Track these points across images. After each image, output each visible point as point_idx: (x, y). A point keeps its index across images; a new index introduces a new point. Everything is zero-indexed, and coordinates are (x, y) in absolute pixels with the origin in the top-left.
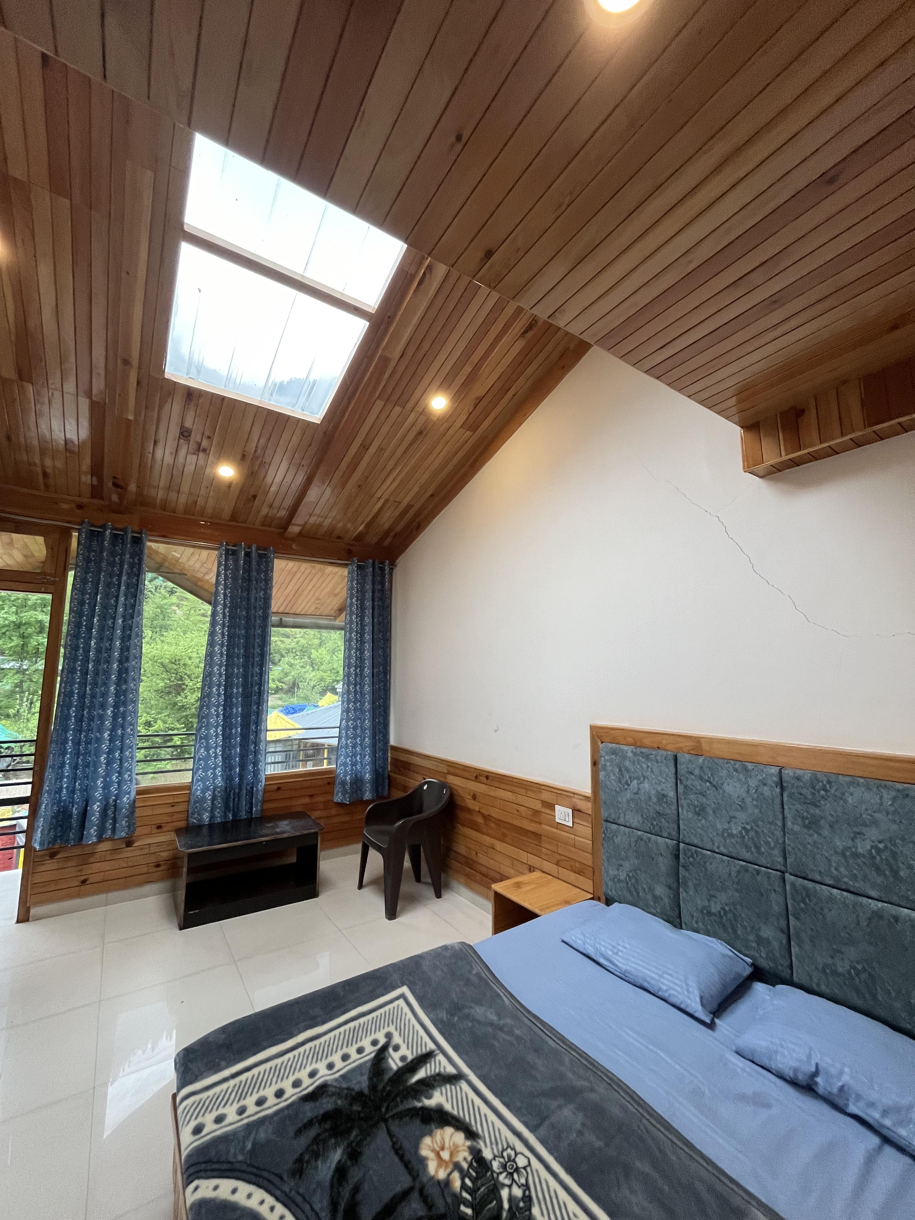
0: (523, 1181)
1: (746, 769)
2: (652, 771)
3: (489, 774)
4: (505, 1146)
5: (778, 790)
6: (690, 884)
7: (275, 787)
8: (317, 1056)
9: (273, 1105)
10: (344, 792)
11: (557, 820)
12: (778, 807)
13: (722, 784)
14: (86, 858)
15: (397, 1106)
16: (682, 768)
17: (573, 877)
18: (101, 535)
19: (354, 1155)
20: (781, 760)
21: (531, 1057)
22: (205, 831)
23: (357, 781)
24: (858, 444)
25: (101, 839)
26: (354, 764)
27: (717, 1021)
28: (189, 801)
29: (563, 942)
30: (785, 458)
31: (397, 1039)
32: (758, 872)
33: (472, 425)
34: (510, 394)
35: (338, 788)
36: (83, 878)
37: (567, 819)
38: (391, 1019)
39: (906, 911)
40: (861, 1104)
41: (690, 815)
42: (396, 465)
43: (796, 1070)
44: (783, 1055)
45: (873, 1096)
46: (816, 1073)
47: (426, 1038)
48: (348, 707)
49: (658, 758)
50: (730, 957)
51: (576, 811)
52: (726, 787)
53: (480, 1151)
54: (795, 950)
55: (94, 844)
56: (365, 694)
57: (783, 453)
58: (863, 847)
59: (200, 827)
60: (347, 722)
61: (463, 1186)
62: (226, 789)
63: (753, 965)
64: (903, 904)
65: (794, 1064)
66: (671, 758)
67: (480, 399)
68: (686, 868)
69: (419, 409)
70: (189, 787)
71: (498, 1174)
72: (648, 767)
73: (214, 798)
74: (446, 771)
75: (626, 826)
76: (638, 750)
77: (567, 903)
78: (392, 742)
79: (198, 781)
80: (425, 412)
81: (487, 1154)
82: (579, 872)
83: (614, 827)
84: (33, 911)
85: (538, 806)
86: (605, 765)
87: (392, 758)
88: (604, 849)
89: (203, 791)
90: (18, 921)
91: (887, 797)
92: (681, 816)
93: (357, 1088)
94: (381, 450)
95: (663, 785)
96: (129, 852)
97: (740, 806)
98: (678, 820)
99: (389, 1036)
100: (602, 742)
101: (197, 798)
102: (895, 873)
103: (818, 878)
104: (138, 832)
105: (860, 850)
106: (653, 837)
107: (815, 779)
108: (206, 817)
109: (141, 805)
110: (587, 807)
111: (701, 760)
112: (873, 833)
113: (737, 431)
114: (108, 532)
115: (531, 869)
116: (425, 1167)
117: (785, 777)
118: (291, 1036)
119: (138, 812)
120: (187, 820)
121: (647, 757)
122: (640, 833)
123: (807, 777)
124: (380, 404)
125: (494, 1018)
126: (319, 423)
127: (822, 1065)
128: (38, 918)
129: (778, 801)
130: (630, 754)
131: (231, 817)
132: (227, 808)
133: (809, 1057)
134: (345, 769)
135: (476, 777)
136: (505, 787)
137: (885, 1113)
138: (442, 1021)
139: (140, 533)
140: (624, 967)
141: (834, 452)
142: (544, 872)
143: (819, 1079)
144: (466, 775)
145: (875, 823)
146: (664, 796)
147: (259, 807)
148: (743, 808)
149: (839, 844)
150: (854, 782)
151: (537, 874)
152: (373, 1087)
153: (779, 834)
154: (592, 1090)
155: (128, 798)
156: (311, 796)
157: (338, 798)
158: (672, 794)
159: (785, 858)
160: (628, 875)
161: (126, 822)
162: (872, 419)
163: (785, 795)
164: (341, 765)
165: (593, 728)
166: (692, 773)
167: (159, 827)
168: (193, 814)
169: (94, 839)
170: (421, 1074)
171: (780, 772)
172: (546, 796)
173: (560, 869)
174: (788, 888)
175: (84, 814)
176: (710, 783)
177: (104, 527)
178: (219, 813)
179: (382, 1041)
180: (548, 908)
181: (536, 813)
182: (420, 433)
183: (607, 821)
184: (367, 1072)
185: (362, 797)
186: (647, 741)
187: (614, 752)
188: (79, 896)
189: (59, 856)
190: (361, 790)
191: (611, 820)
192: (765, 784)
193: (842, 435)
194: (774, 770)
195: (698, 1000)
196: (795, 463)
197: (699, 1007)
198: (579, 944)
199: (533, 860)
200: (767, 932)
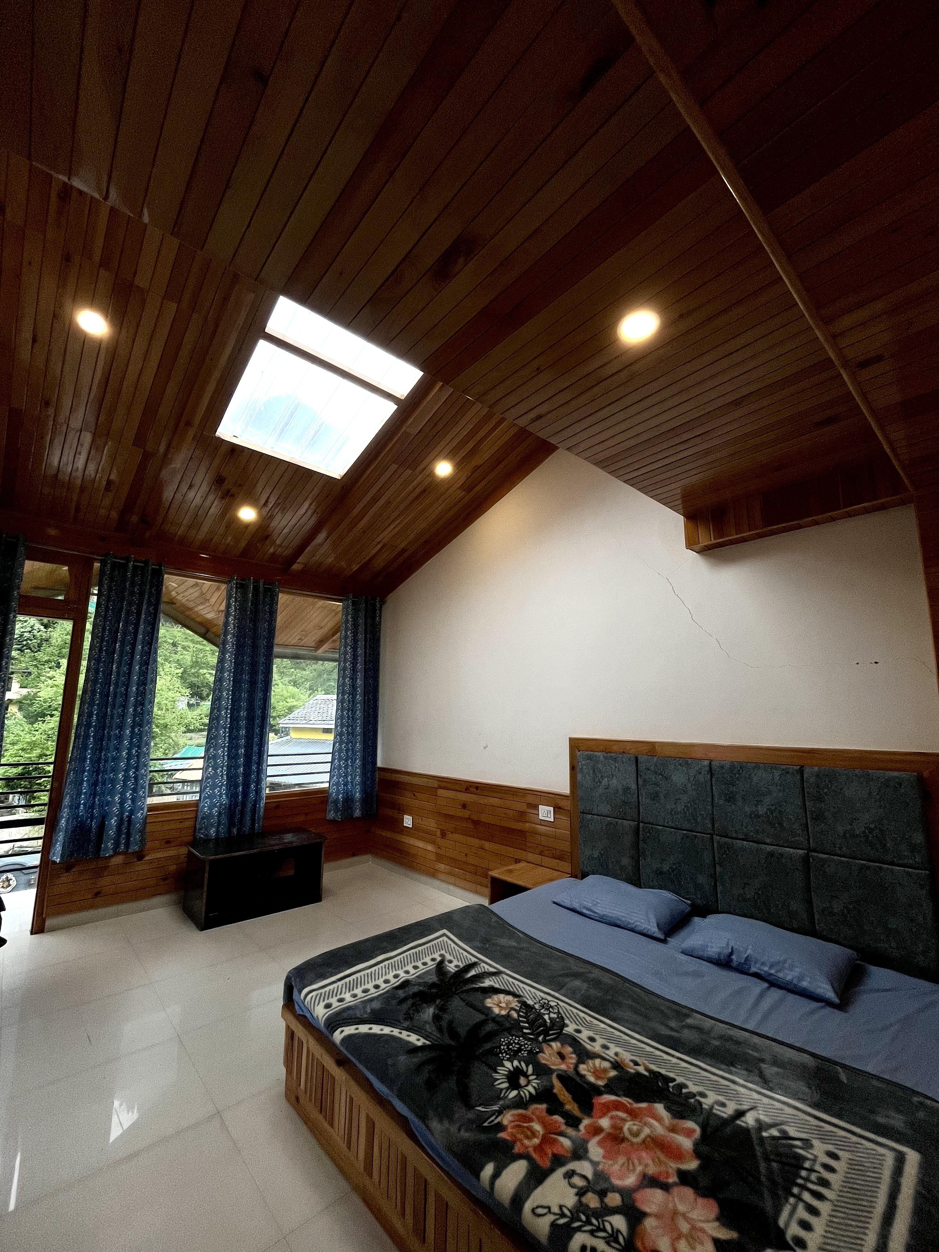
0: (556, 1011)
1: (687, 763)
2: (619, 771)
3: (479, 785)
4: (540, 999)
5: (709, 777)
6: (647, 853)
7: (275, 805)
8: (394, 967)
9: (374, 993)
10: (337, 810)
11: (541, 817)
12: (709, 789)
13: (671, 776)
14: (99, 873)
15: (461, 987)
16: (642, 767)
17: (554, 862)
18: (124, 567)
19: (442, 1009)
20: (712, 755)
21: (546, 961)
22: (211, 845)
23: (348, 799)
24: (760, 536)
25: (116, 853)
26: (346, 784)
27: (668, 939)
28: (196, 817)
29: (555, 903)
30: (714, 541)
31: (448, 957)
32: (696, 837)
33: (468, 487)
34: (502, 466)
35: (330, 806)
36: (96, 890)
37: (549, 816)
38: (441, 947)
39: (787, 849)
40: (758, 965)
41: (648, 801)
42: (399, 516)
43: (719, 954)
44: (712, 947)
45: (765, 959)
46: (732, 953)
47: (469, 956)
48: (342, 731)
49: (624, 759)
50: (676, 900)
51: (558, 809)
52: (674, 778)
53: (525, 1002)
54: (719, 889)
55: (111, 857)
56: (357, 719)
57: (712, 539)
58: (762, 810)
59: (207, 840)
60: (340, 745)
61: (519, 1016)
62: (230, 805)
63: (691, 905)
64: (786, 845)
65: (718, 950)
66: (633, 759)
67: (477, 468)
68: (644, 841)
69: (426, 472)
70: (196, 804)
71: (540, 1010)
72: (616, 767)
73: (220, 814)
74: (436, 786)
75: (598, 815)
76: (609, 755)
77: (551, 880)
78: (379, 764)
79: (205, 798)
80: (432, 474)
81: (530, 1002)
82: (560, 858)
83: (589, 816)
84: (49, 923)
85: (523, 807)
86: (582, 768)
87: (379, 779)
88: (581, 835)
89: (211, 808)
90: (32, 933)
91: (777, 774)
92: (641, 803)
93: (430, 981)
94: (388, 502)
95: (628, 780)
96: (140, 866)
97: (684, 791)
98: (639, 805)
99: (442, 956)
100: (579, 751)
101: (205, 814)
102: (781, 824)
103: (734, 835)
104: (149, 845)
105: (761, 813)
106: (620, 821)
107: (732, 767)
108: (212, 831)
109: (151, 821)
110: (567, 804)
111: (655, 759)
112: (767, 800)
113: (681, 519)
114: (131, 564)
115: (517, 861)
116: (492, 1011)
117: (714, 767)
118: (372, 958)
119: (149, 828)
120: (194, 835)
121: (615, 760)
122: (609, 819)
123: (728, 766)
124: (394, 467)
125: (515, 944)
126: (340, 478)
127: (735, 947)
128: (53, 930)
129: (709, 783)
130: (602, 758)
131: (235, 831)
132: (231, 823)
133: (728, 944)
134: (337, 788)
135: (467, 789)
136: (495, 795)
137: (771, 966)
138: (478, 948)
139: (160, 565)
140: (602, 913)
141: (744, 540)
142: (528, 862)
143: (734, 957)
144: (457, 787)
145: (770, 792)
146: (628, 788)
147: (261, 824)
148: (685, 792)
149: (747, 809)
150: (757, 766)
151: (523, 864)
152: (441, 980)
153: (709, 808)
154: (590, 972)
155: (142, 814)
156: (306, 814)
157: (331, 815)
158: (634, 787)
159: (713, 825)
160: (600, 853)
161: (140, 836)
162: (768, 522)
163: (713, 780)
164: (333, 785)
165: (571, 740)
166: (648, 769)
167: (168, 842)
168: (200, 829)
169: (111, 852)
170: (472, 973)
171: (710, 764)
172: (530, 799)
173: (542, 857)
174: (715, 845)
175: (102, 827)
176: (662, 775)
177: (128, 559)
178: (223, 829)
179: (439, 959)
180: (537, 884)
181: (522, 813)
182: (424, 491)
183: (583, 813)
184: (434, 973)
185: (352, 816)
186: (615, 748)
187: (589, 758)
188: (92, 907)
189: (74, 870)
190: (351, 808)
191: (587, 812)
192: (700, 773)
193: (750, 531)
194: (706, 763)
195: (655, 925)
196: (720, 545)
197: (656, 930)
198: (567, 903)
199: (518, 853)
200: (701, 879)
